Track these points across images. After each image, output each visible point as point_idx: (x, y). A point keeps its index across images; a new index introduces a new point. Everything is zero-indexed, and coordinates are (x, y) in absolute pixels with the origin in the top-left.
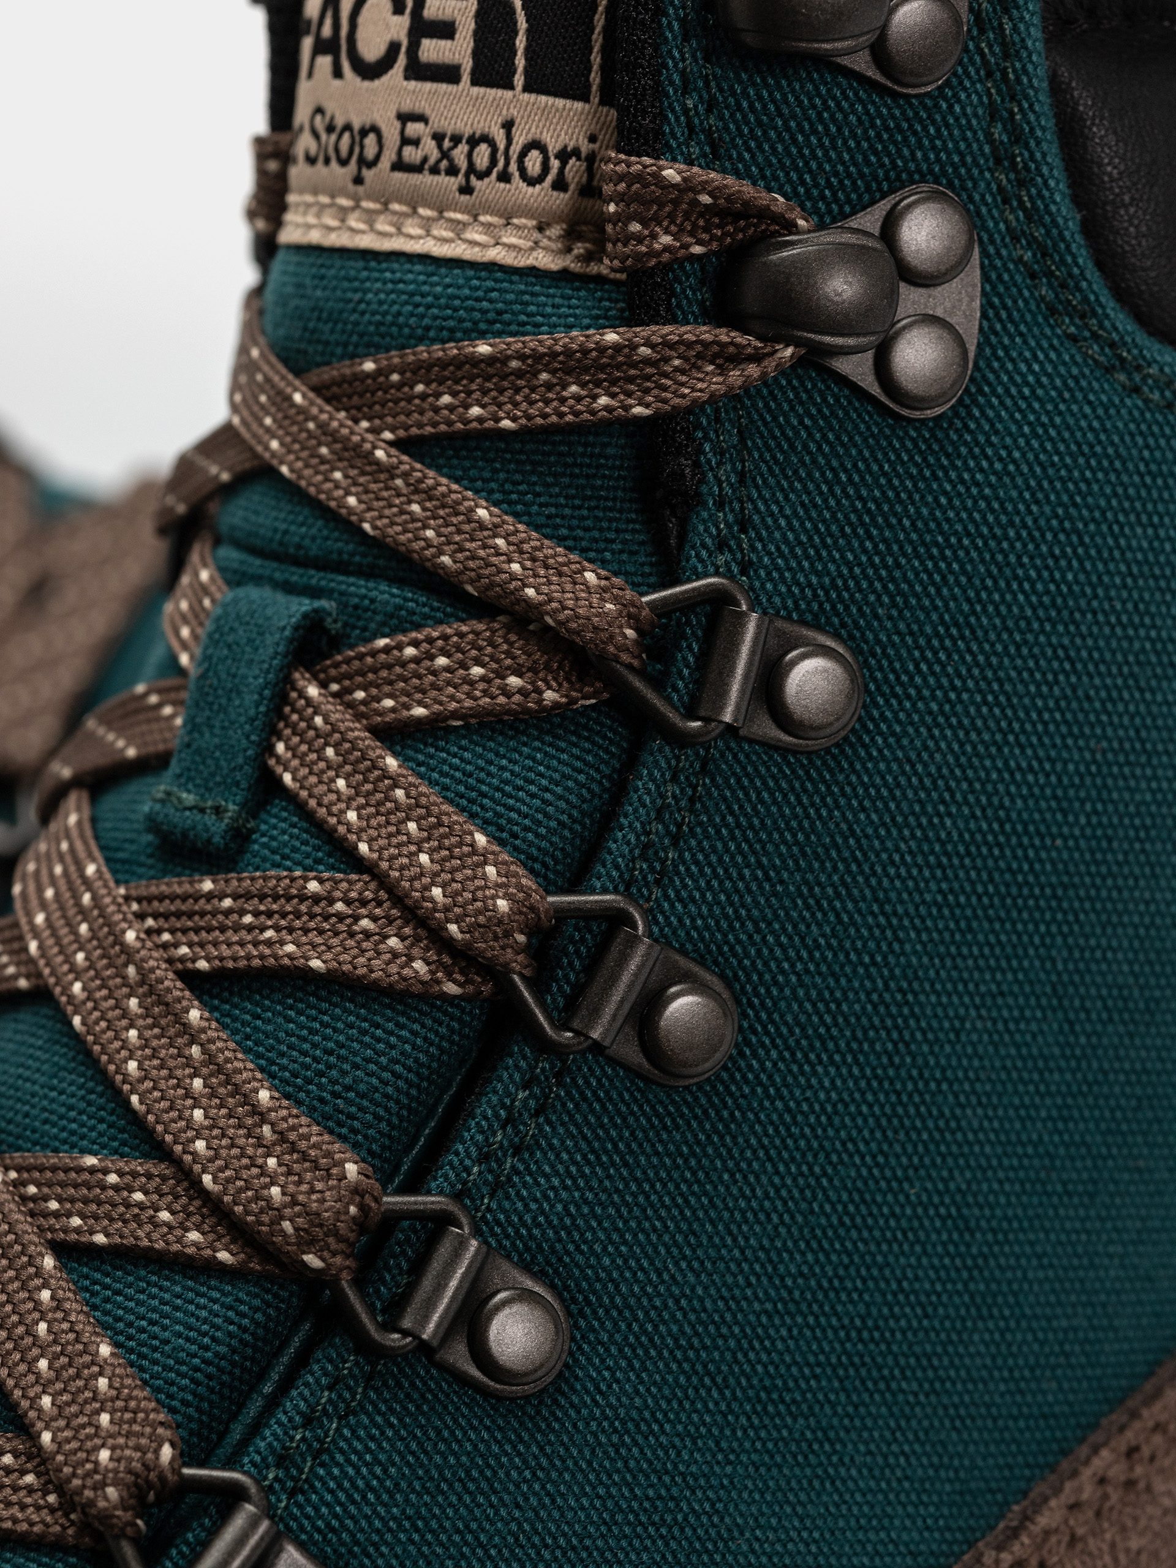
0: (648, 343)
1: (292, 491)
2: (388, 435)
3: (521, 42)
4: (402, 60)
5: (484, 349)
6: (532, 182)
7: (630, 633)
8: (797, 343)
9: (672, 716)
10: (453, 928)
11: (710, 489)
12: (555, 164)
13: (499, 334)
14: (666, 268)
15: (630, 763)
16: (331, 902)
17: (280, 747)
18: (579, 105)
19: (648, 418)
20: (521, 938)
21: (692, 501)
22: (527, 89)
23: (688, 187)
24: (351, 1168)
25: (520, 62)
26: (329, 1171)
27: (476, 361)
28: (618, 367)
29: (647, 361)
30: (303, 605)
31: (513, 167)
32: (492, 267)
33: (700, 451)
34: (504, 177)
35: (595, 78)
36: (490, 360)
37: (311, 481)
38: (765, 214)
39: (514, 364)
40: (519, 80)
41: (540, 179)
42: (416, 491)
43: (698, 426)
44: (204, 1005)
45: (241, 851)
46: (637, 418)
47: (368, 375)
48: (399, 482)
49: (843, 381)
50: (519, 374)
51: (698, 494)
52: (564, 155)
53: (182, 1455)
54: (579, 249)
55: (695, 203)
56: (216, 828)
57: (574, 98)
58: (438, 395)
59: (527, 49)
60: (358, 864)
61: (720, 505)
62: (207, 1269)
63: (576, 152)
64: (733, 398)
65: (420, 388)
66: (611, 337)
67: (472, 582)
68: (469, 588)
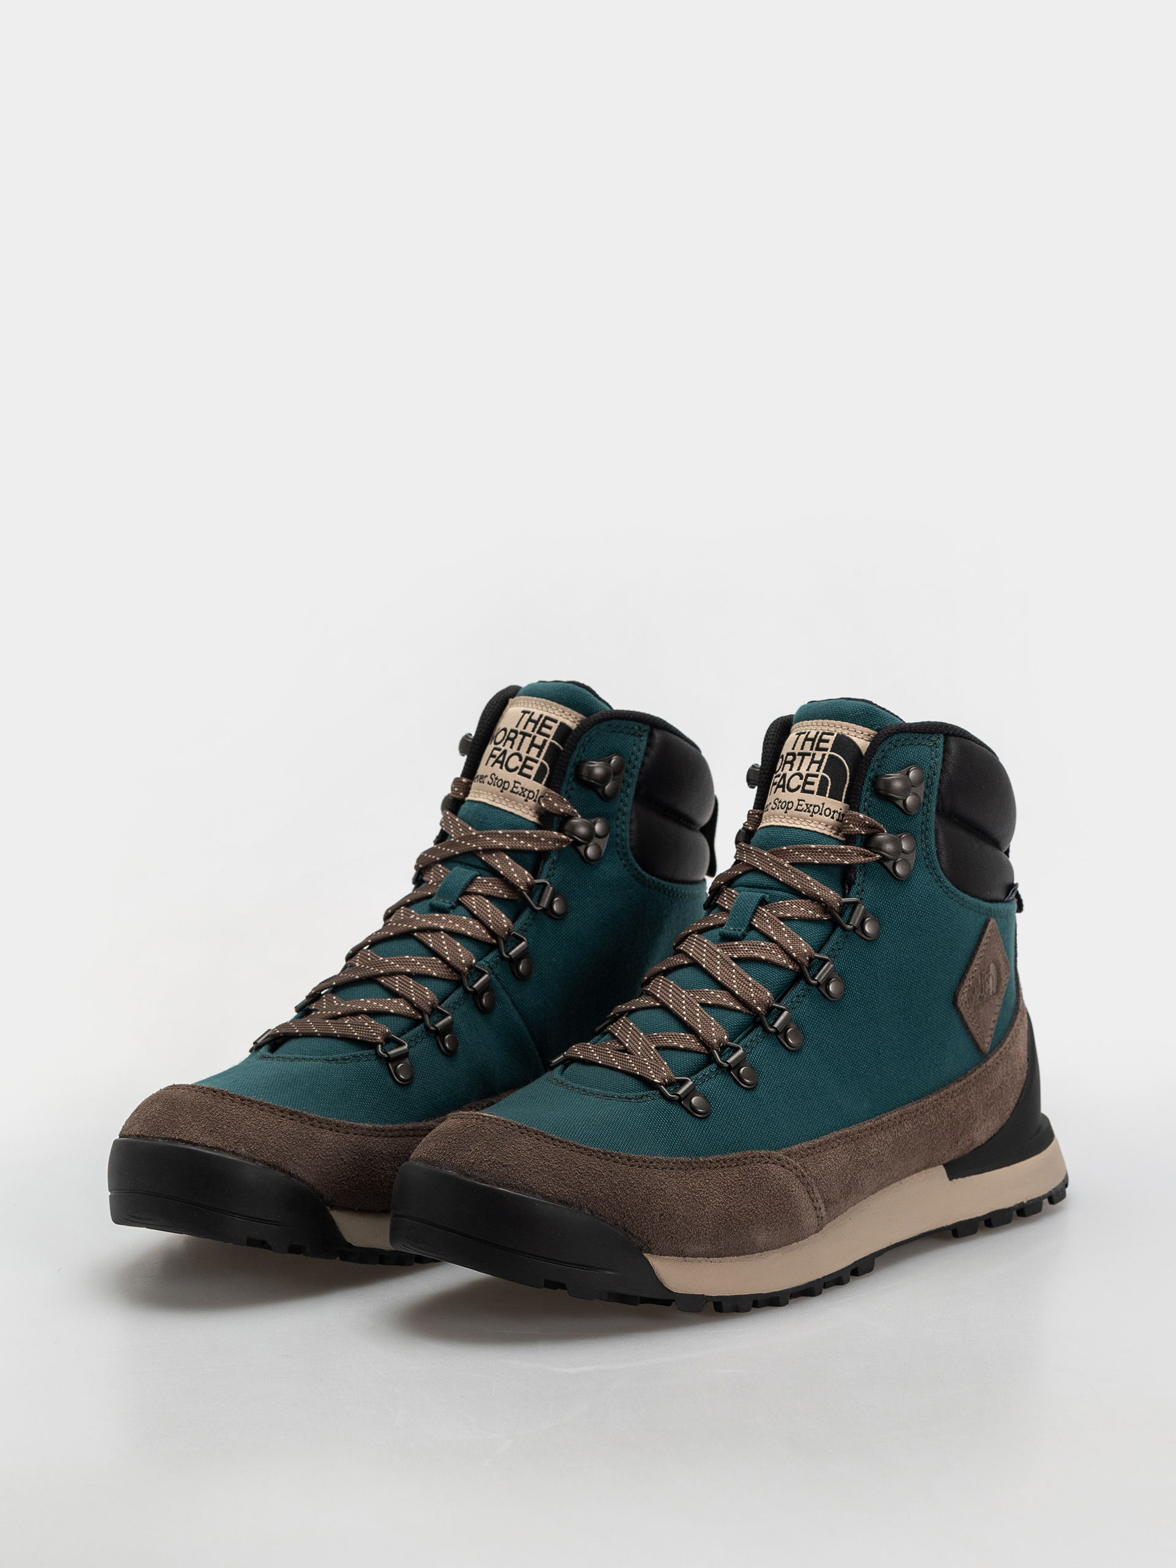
0: (850, 849)
1: (762, 873)
2: (788, 862)
3: (829, 788)
4: (801, 789)
5: (813, 846)
6: (826, 816)
7: (838, 904)
8: (881, 855)
9: (844, 923)
10: (794, 954)
11: (857, 881)
12: (832, 813)
13: (817, 844)
14: (855, 835)
15: (833, 931)
16: (766, 947)
17: (755, 920)
18: (839, 802)
19: (848, 865)
20: (808, 958)
21: (854, 883)
22: (828, 797)
23: (864, 819)
24: (769, 994)
25: (828, 791)
26: (764, 993)
27: (810, 848)
28: (843, 853)
29: (849, 853)
30: (761, 895)
31: (823, 813)
32: (815, 832)
33: (856, 873)
34: (821, 814)
35: (844, 797)
36: (814, 849)
37: (767, 870)
38: (878, 828)
39: (820, 850)
40: (827, 795)
41: (829, 816)
42: (794, 873)
43: (856, 868)
44: (735, 963)
45: (743, 938)
46: (845, 864)
47: (784, 850)
48: (789, 871)
49: (886, 868)
50: (820, 852)
51: (854, 882)
52: (834, 812)
53: (729, 1039)
54: (834, 832)
55: (865, 822)
56: (739, 934)
57: (839, 800)
58: (801, 855)
59: (830, 790)
60: (772, 940)
61: (859, 885)
62: (736, 1010)
63: (837, 812)
64: (864, 864)
65: (797, 853)
66: (842, 847)
67: (804, 891)
68: (803, 892)
